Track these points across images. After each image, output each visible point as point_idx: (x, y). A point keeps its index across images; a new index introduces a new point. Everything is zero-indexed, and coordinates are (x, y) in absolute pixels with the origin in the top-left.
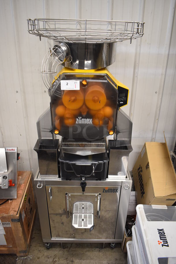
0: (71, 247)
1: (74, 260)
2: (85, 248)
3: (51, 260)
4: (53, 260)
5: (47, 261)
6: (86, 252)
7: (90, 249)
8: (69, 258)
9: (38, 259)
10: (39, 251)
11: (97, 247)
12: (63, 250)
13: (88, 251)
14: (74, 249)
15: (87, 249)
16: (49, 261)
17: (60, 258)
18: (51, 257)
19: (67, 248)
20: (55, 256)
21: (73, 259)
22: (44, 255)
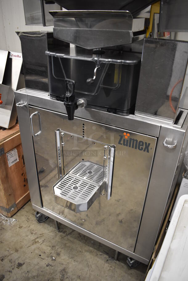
0: (70, 234)
1: (62, 254)
2: (89, 246)
3: (33, 237)
4: (36, 239)
5: (27, 236)
6: (86, 251)
7: (95, 251)
8: (56, 248)
9: (19, 228)
10: (28, 219)
11: (107, 254)
12: (57, 232)
13: (91, 252)
14: (72, 239)
15: (91, 248)
16: (29, 237)
17: (45, 241)
18: (35, 234)
19: (64, 233)
20: (42, 235)
21: (61, 251)
22: (29, 227)
